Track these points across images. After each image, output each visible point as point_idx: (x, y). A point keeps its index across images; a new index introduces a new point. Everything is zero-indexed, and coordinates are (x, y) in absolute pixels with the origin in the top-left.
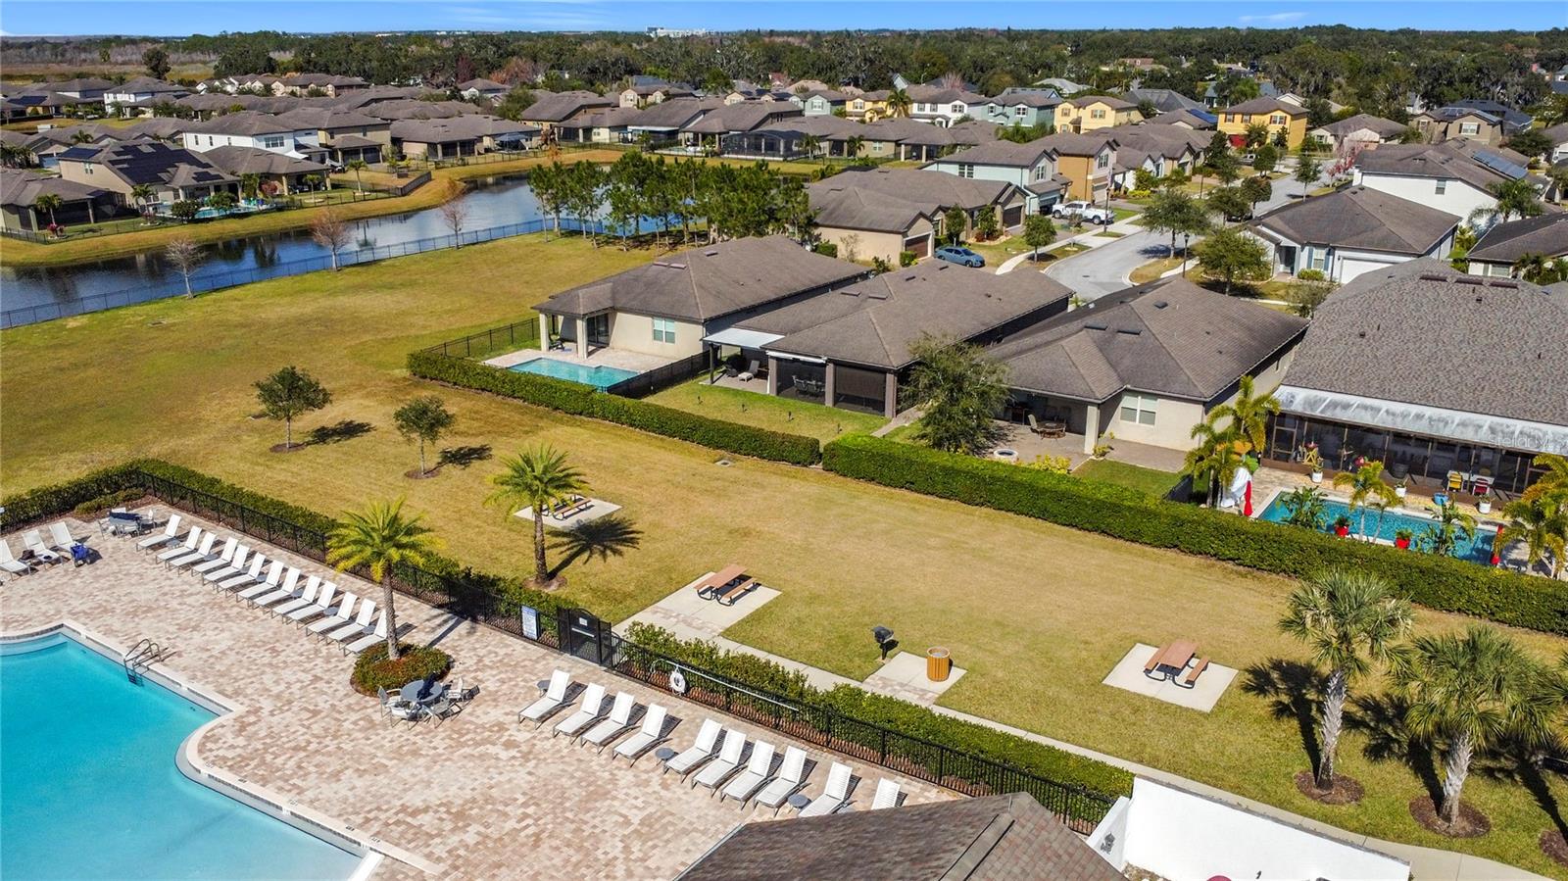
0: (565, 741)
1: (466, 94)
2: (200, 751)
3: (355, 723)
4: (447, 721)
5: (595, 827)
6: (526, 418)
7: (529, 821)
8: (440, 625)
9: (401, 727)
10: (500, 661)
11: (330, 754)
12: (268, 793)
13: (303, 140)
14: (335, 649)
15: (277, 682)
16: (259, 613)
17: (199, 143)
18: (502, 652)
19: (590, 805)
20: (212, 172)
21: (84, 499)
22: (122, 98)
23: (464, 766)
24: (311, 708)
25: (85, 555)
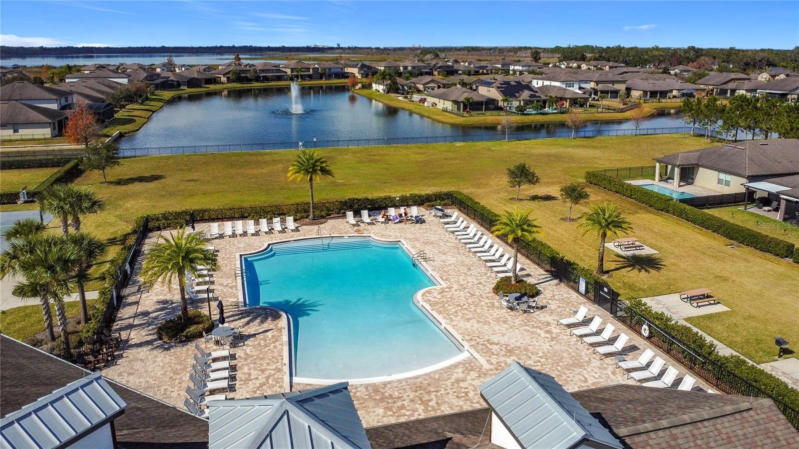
0: (574, 339)
1: (672, 72)
2: (423, 295)
3: (486, 303)
4: (525, 315)
5: (569, 377)
6: (633, 208)
7: (539, 364)
8: (543, 279)
9: (505, 310)
10: (563, 299)
11: (470, 311)
12: (439, 318)
13: (583, 85)
14: (493, 275)
15: (464, 280)
16: (471, 254)
17: (537, 84)
18: (565, 295)
19: (571, 368)
20: (537, 94)
21: (429, 201)
22: (517, 68)
23: (523, 333)
24: (472, 293)
25: (419, 221)
